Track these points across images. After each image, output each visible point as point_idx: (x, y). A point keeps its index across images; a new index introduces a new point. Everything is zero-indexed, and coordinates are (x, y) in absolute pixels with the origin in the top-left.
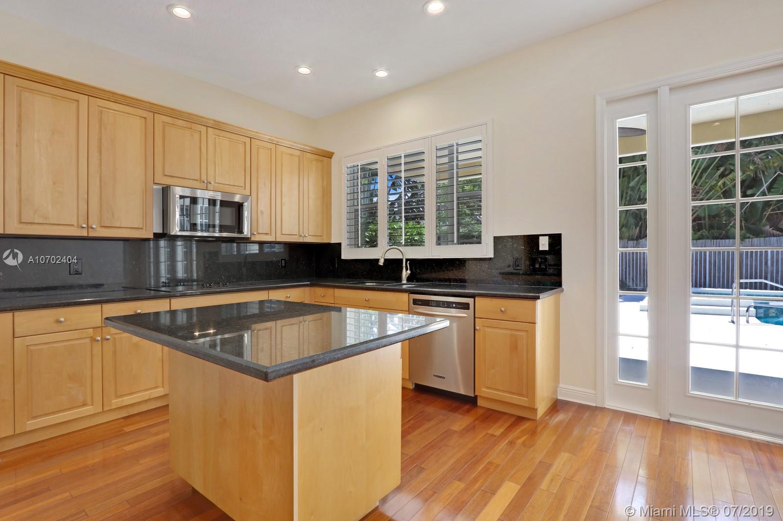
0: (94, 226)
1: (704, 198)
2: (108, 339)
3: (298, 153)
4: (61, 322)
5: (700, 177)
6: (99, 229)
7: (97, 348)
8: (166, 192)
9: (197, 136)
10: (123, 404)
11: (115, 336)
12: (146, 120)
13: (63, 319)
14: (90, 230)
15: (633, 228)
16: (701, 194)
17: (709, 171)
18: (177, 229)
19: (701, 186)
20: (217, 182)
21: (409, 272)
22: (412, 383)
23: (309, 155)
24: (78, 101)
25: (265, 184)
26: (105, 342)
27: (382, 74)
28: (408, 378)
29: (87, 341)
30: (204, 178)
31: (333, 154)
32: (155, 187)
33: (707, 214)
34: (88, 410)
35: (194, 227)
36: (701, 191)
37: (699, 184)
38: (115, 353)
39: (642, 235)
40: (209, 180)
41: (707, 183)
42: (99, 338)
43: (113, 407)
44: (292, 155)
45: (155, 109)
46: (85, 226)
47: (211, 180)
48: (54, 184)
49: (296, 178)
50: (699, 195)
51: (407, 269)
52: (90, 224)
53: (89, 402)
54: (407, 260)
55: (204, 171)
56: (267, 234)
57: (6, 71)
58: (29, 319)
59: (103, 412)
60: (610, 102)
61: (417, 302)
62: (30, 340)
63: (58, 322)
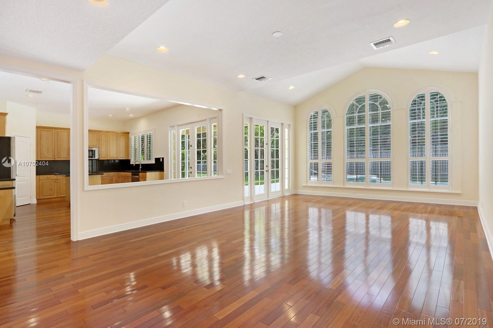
3: (116, 134)
6: (57, 159)
7: (56, 184)
10: (61, 196)
11: (60, 182)
12: (68, 133)
21: (141, 167)
23: (120, 134)
24: (52, 131)
25: (104, 144)
26: (58, 183)
29: (54, 182)
31: (129, 133)
34: (54, 196)
38: (60, 185)
42: (56, 182)
43: (59, 197)
44: (113, 135)
46: (54, 158)
48: (47, 149)
49: (115, 141)
54: (141, 164)
56: (104, 158)
57: (38, 128)
58: (42, 177)
59: (57, 198)
60: (171, 127)
61: (133, 175)
62: (42, 181)
63: (48, 178)
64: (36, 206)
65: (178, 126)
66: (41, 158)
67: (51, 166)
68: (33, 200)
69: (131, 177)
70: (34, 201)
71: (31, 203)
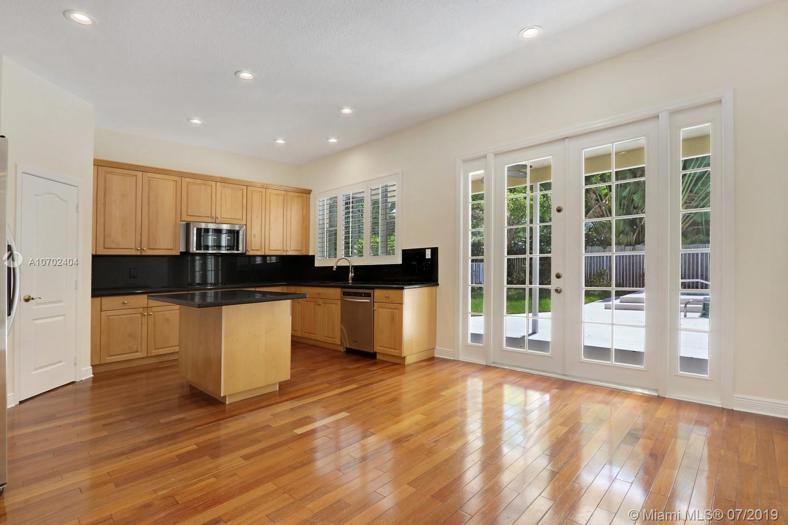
0: (144, 249)
1: (699, 205)
2: (151, 315)
3: (283, 192)
4: (125, 303)
5: (695, 185)
6: (147, 251)
7: (145, 319)
8: (188, 226)
9: (209, 188)
10: (159, 354)
11: (155, 313)
12: (176, 183)
13: (126, 302)
14: (142, 251)
15: (630, 234)
16: (696, 201)
17: (703, 179)
18: (195, 249)
19: (696, 193)
20: (222, 217)
21: (353, 274)
22: (344, 347)
23: (291, 194)
24: (136, 176)
25: (257, 216)
26: (149, 317)
27: (333, 140)
28: (340, 343)
29: (140, 315)
30: (214, 215)
31: (311, 191)
32: (182, 223)
33: (703, 220)
34: (139, 355)
35: (207, 247)
36: (696, 198)
37: (694, 191)
38: (154, 323)
39: (640, 241)
40: (217, 216)
41: (702, 190)
42: (146, 314)
43: (153, 355)
44: (278, 195)
45: (182, 175)
46: (139, 249)
47: (218, 216)
48: (123, 225)
49: (281, 211)
50: (693, 202)
51: (352, 273)
52: (142, 248)
53: (139, 350)
54: (352, 266)
55: (213, 211)
56: (258, 250)
57: (99, 164)
58: (110, 302)
59: (147, 357)
60: (465, 161)
61: (345, 294)
62: (109, 313)
63: (124, 303)
64: (90, 385)
65: (496, 155)
66: (105, 248)
67: (132, 270)
68: (83, 370)
69: (339, 302)
70: (86, 373)
71: (77, 380)
